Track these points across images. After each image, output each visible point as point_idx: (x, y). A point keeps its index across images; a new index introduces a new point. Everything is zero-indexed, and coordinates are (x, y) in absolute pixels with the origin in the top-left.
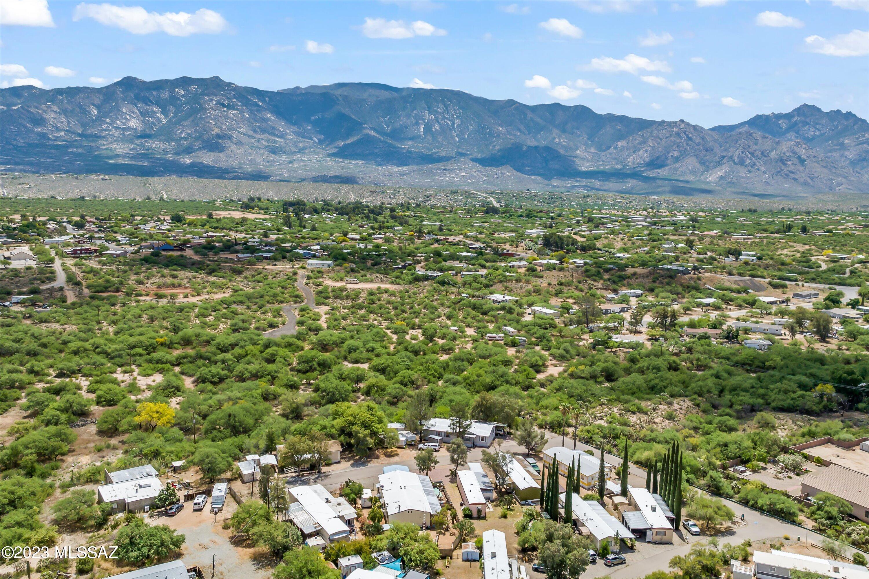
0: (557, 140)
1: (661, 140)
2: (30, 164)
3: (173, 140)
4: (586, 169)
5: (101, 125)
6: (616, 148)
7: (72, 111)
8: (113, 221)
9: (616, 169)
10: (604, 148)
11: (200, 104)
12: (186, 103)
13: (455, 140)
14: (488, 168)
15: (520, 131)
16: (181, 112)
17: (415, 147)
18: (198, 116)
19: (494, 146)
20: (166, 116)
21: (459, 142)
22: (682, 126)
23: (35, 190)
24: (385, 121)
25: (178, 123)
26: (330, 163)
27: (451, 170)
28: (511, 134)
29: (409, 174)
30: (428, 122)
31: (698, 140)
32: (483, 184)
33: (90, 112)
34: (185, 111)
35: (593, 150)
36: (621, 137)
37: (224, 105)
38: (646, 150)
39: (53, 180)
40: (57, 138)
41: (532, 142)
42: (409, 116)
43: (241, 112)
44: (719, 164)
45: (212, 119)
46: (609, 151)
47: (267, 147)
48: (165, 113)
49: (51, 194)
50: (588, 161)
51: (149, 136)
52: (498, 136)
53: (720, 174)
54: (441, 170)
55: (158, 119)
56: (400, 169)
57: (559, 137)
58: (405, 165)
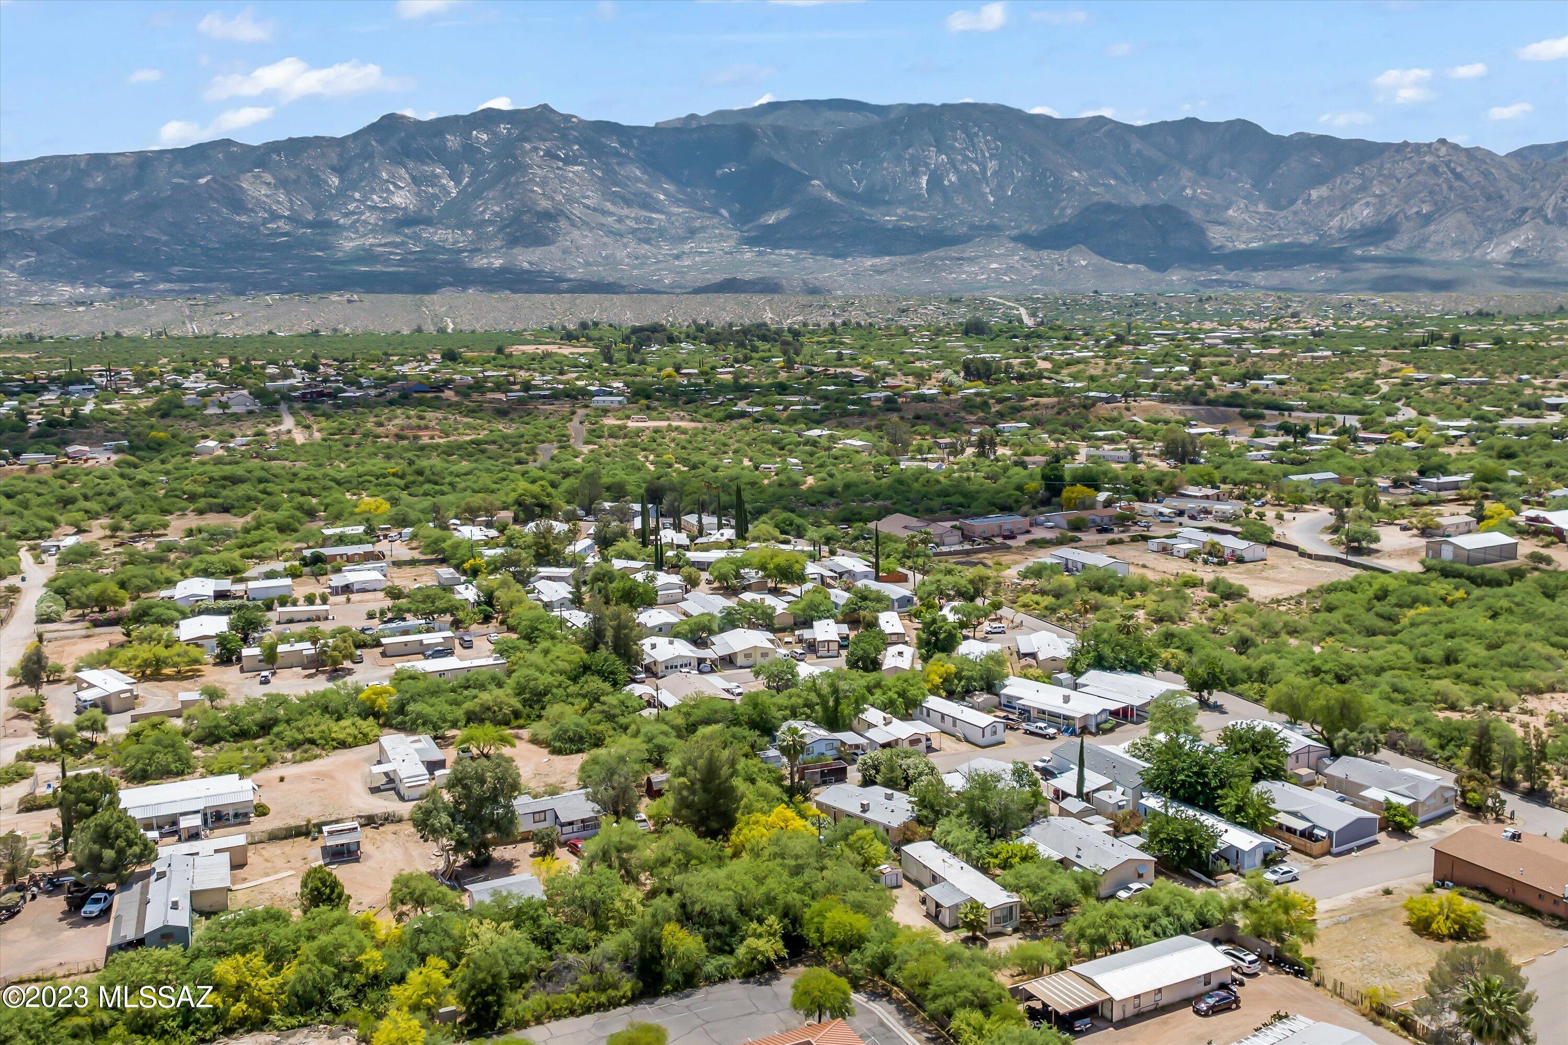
0: (1189, 191)
1: (1399, 181)
2: (229, 278)
3: (469, 226)
4: (1243, 246)
5: (345, 204)
6: (1308, 201)
7: (297, 181)
8: (358, 362)
9: (1302, 245)
10: (1283, 202)
11: (515, 158)
12: (491, 157)
13: (987, 200)
14: (1044, 254)
15: (1116, 177)
16: (483, 174)
17: (909, 218)
18: (513, 179)
19: (1064, 208)
20: (458, 183)
21: (995, 203)
22: (1443, 151)
23: (241, 323)
24: (854, 171)
25: (477, 195)
26: (748, 256)
27: (971, 260)
28: (1095, 184)
29: (892, 270)
30: (936, 168)
31: (1476, 178)
32: (1034, 283)
33: (326, 182)
34: (489, 172)
35: (1261, 208)
36: (1320, 179)
37: (558, 158)
38: (1367, 204)
39: (269, 306)
40: (275, 233)
41: (1139, 198)
42: (899, 159)
43: (589, 169)
44: (1515, 223)
45: (537, 184)
46: (1293, 208)
47: (634, 231)
48: (455, 177)
49: (266, 328)
50: (1250, 230)
51: (428, 222)
52: (1071, 189)
53: (1515, 244)
54: (951, 259)
55: (443, 187)
56: (877, 261)
57: (1194, 184)
58: (889, 254)
